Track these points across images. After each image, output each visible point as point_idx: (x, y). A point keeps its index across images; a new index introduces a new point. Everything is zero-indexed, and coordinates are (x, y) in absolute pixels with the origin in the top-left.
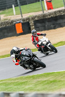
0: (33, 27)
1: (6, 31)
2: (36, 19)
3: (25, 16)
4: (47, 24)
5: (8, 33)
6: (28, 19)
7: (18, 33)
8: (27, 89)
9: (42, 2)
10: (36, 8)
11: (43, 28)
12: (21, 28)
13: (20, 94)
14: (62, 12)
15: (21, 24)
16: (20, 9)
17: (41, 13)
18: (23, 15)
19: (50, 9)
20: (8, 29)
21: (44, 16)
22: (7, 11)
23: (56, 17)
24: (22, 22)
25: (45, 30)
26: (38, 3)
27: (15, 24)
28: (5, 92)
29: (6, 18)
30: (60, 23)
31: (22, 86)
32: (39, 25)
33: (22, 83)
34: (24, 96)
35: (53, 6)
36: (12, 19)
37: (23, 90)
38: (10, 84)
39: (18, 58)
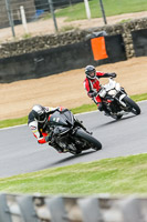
1: (69, 54)
3: (113, 21)
5: (74, 58)
6: (119, 27)
7: (96, 59)
8: (117, 189)
12: (104, 47)
13: (101, 200)
15: (103, 39)
16: (102, 6)
18: (107, 18)
20: (75, 51)
22: (71, 8)
24: (105, 33)
27: (90, 40)
28: (66, 195)
29: (68, 24)
31: (106, 181)
32: (143, 41)
33: (106, 175)
34: (109, 203)
36: (82, 28)
37: (108, 191)
38: (79, 176)
39: (43, 129)
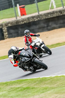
0: (7, 33)
2: (10, 25)
4: (20, 30)
6: (2, 25)
9: (16, 8)
10: (10, 14)
11: (16, 34)
14: (35, 18)
17: (14, 19)
19: (23, 15)
21: (17, 22)
23: (29, 23)
25: (18, 36)
26: (11, 9)
30: (33, 30)
32: (12, 31)
35: (27, 12)
39: (16, 59)
